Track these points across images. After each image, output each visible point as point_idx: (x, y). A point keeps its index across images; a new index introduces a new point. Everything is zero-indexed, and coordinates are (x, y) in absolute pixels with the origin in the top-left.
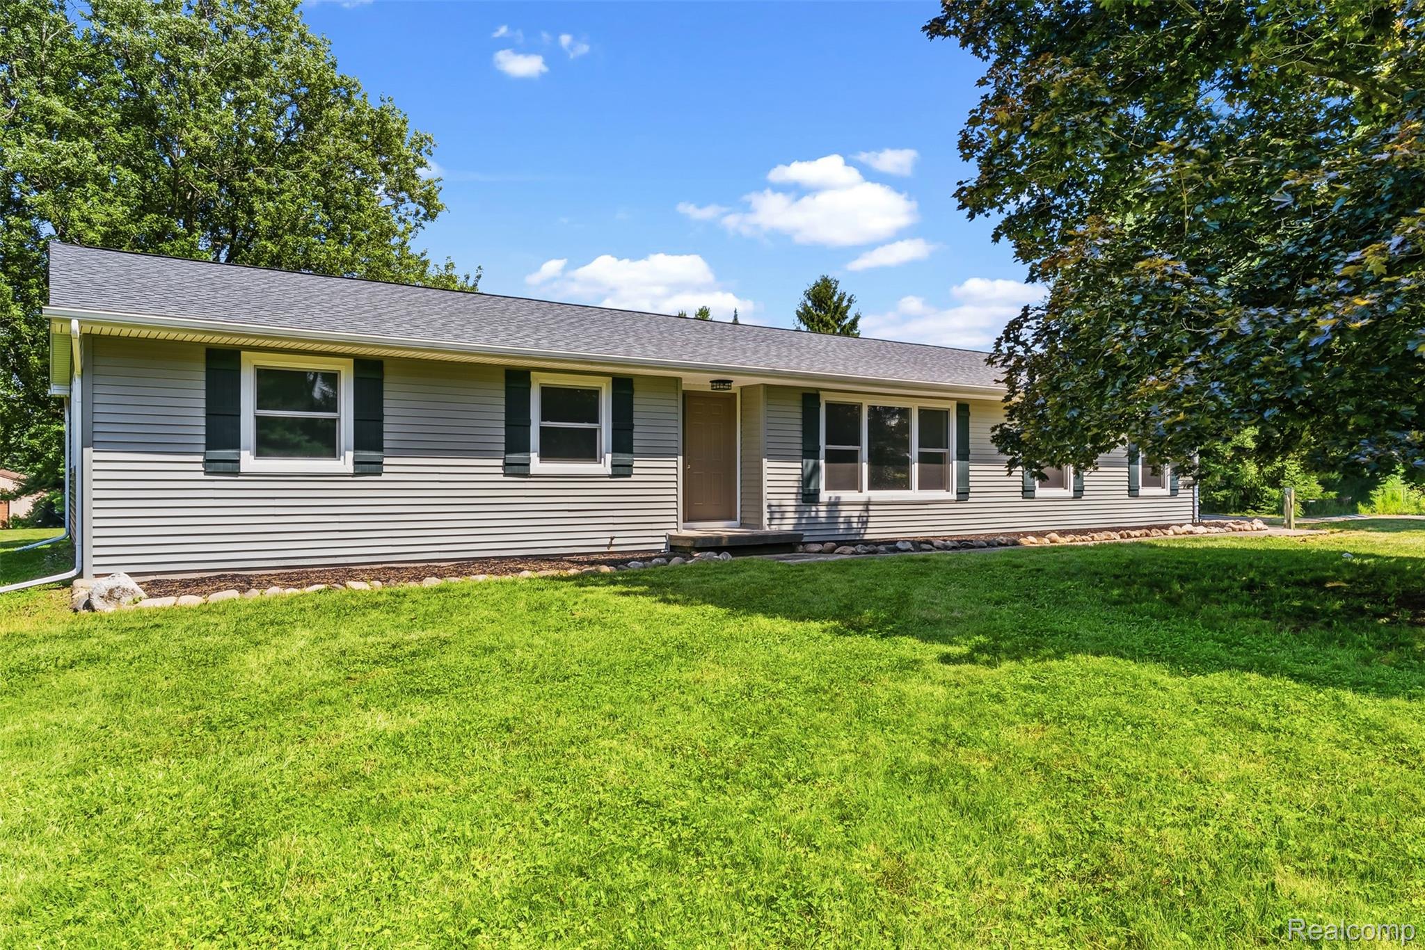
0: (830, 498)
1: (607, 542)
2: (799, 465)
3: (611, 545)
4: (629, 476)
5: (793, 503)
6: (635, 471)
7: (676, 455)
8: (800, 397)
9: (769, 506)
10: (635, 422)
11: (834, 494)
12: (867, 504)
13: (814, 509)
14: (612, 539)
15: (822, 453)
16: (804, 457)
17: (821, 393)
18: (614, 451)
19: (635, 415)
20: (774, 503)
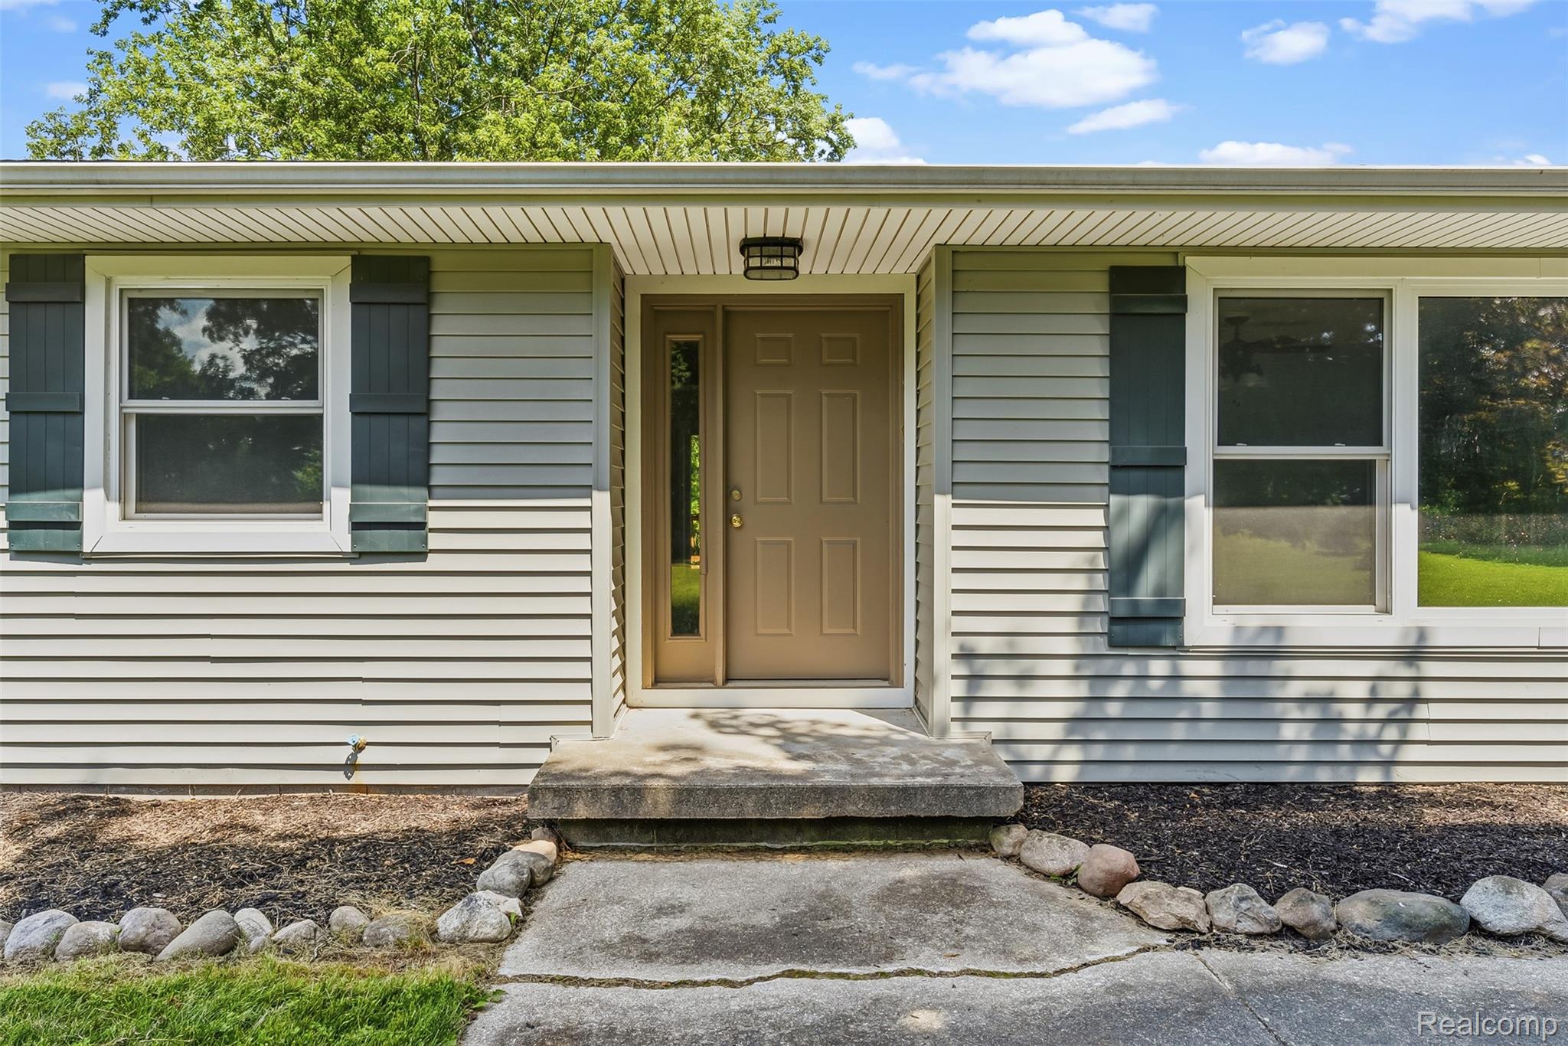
0: (1238, 630)
1: (341, 756)
2: (1097, 517)
3: (351, 767)
4: (421, 555)
5: (1068, 646)
6: (434, 541)
7: (586, 490)
8: (1102, 284)
9: (965, 656)
10: (438, 391)
11: (1255, 617)
12: (1414, 654)
13: (1159, 667)
14: (359, 748)
15: (1199, 472)
16: (1114, 488)
17: (1190, 261)
18: (359, 478)
19: (438, 369)
20: (985, 645)
